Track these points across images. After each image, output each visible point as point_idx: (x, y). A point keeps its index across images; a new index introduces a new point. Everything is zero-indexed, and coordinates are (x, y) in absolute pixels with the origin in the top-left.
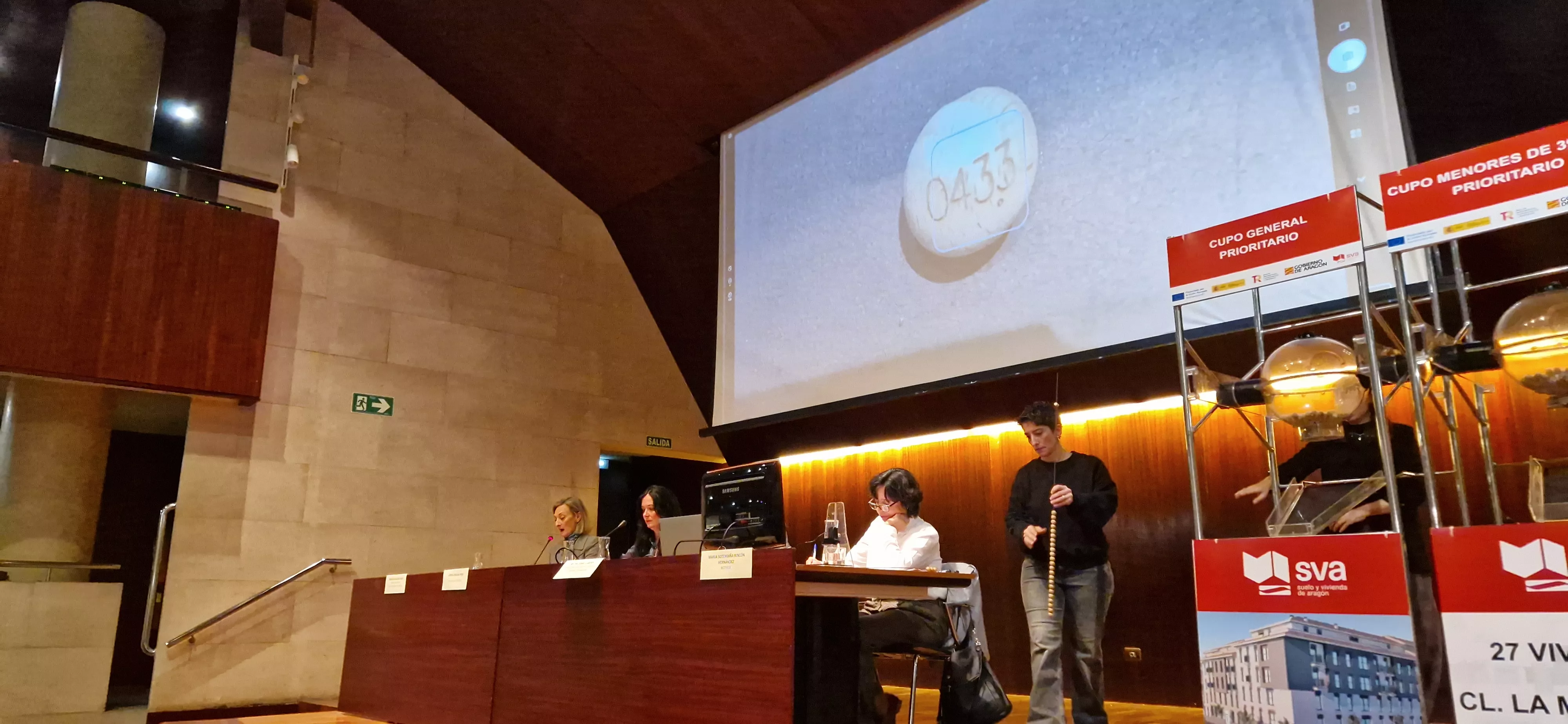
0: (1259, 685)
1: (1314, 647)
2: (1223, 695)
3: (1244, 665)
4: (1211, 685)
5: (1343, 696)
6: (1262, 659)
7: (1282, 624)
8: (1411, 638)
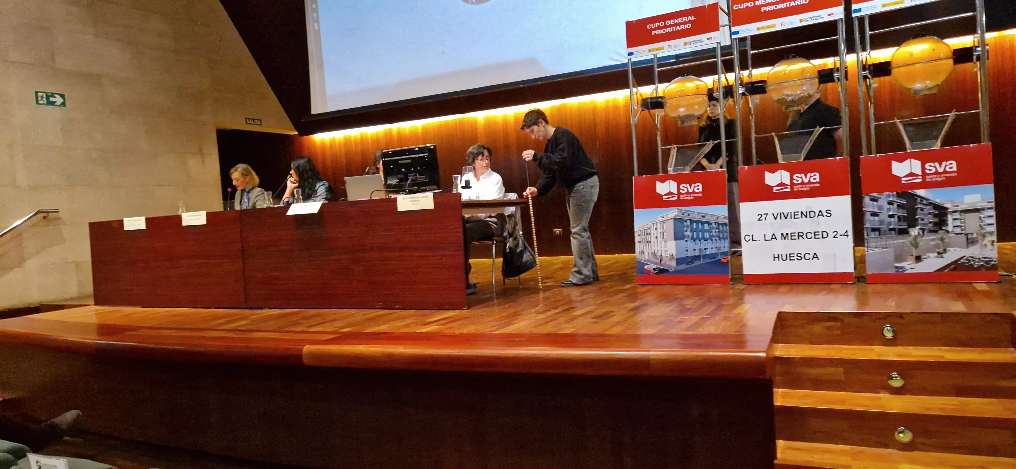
0: (661, 240)
1: (686, 221)
2: (645, 245)
3: (655, 232)
4: (639, 242)
5: (697, 241)
6: (663, 229)
7: (673, 212)
8: (726, 214)
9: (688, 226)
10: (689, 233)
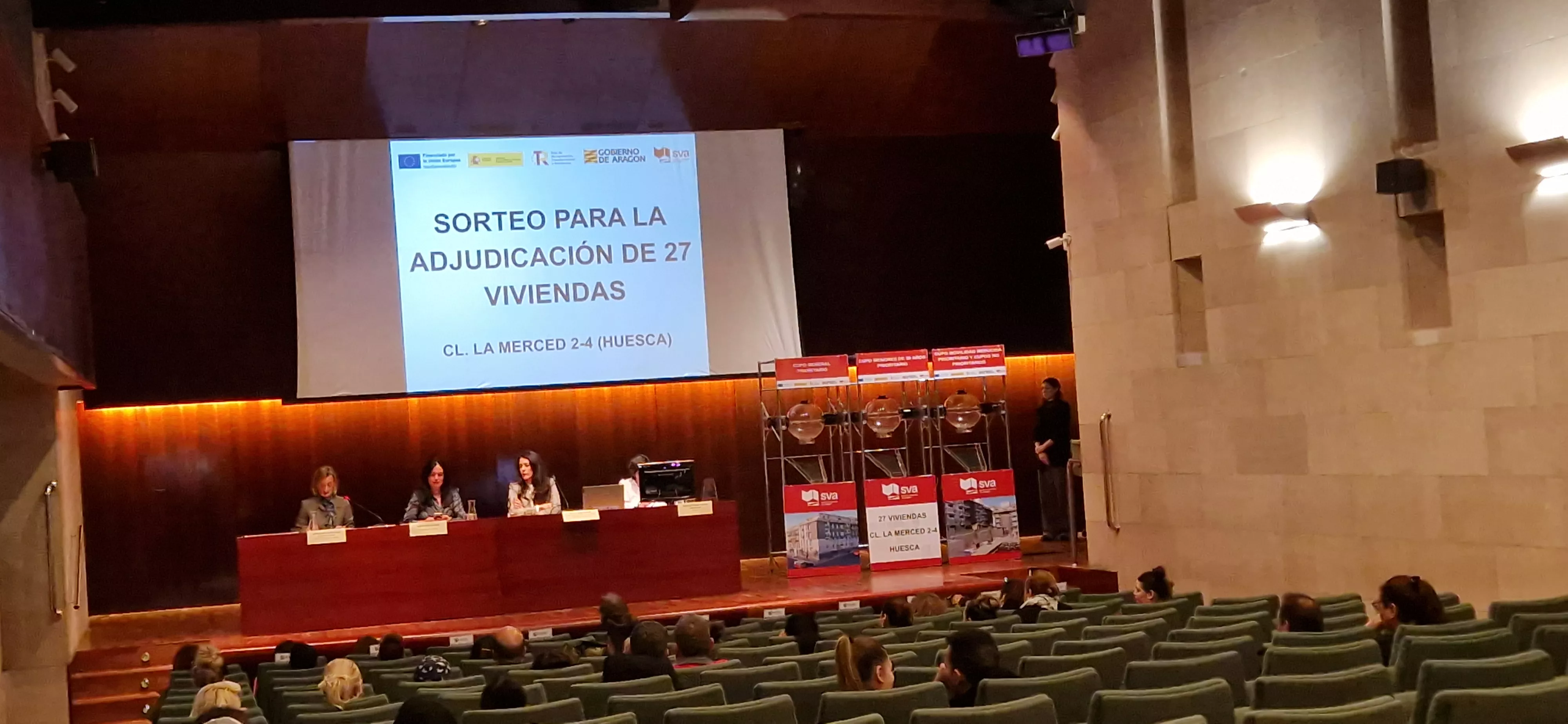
0: (807, 539)
1: (826, 523)
2: (794, 543)
3: (802, 532)
4: (789, 541)
6: (808, 529)
7: (816, 516)
8: (856, 517)
9: (827, 527)
10: (829, 533)
